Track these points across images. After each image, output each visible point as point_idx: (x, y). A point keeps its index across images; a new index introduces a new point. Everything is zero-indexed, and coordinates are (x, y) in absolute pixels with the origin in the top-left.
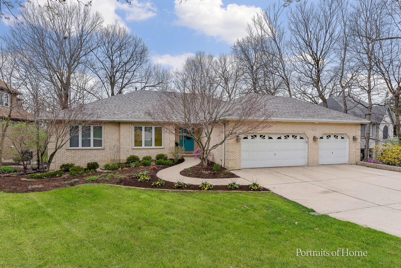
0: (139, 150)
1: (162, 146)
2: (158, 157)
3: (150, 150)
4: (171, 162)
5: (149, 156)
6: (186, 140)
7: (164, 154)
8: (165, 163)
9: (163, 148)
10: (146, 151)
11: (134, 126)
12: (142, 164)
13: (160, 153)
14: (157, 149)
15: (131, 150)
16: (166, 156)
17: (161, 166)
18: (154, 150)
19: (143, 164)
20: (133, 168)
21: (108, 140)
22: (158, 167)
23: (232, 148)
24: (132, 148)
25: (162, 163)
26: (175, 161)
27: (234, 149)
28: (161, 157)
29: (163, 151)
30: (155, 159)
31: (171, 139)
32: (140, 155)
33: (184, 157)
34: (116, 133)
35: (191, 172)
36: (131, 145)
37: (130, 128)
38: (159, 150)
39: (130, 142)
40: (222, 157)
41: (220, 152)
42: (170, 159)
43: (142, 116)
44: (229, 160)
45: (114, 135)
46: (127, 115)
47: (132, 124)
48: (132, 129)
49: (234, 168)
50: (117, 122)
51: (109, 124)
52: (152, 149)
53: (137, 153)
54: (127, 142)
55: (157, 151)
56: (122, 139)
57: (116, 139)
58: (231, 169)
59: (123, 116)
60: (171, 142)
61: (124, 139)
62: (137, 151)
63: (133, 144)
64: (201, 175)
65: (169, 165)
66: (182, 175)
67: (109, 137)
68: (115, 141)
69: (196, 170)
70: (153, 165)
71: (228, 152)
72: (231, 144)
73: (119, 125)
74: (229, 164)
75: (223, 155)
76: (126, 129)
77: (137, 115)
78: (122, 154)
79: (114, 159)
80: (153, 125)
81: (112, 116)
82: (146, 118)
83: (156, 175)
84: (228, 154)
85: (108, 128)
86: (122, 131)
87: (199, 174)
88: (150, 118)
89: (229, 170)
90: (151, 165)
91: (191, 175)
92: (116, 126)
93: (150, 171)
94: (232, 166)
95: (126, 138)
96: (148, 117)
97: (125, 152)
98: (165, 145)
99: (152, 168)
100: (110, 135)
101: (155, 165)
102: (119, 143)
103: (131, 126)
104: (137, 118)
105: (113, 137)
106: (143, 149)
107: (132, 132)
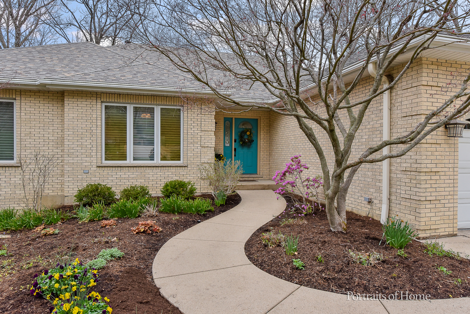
0: (117, 168)
1: (180, 160)
2: (167, 190)
3: (148, 170)
4: (206, 205)
6: (239, 150)
7: (186, 180)
8: (190, 207)
9: (182, 165)
10: (137, 174)
11: (104, 105)
13: (175, 178)
14: (167, 168)
15: (94, 168)
16: (192, 186)
17: (175, 218)
18: (158, 170)
19: (118, 211)
20: (84, 223)
21: (30, 140)
22: (165, 224)
23: (432, 157)
24: (99, 164)
25: (179, 208)
26: (219, 201)
27: (436, 162)
28: (176, 189)
29: (183, 173)
30: (160, 194)
31: (205, 141)
32: (116, 183)
33: (239, 189)
34: (53, 122)
35: (296, 253)
36: (93, 156)
37: (92, 110)
38: (172, 171)
39: (93, 149)
40: (372, 190)
41: (360, 175)
42: (201, 194)
43: (126, 78)
44: (420, 201)
45: (49, 129)
46: (85, 74)
47: (97, 98)
48: (97, 112)
49: (436, 231)
50: (58, 92)
51: (35, 98)
52: (155, 168)
53: (111, 178)
54: (84, 146)
55: (167, 173)
56: (69, 138)
57: (53, 138)
58: (425, 233)
59: (72, 74)
60: (203, 148)
61: (74, 138)
62: (112, 174)
63: (100, 153)
64: (351, 272)
65: (200, 215)
66: (260, 266)
67: (34, 133)
68: (50, 143)
69: (312, 242)
70: (148, 217)
71: (417, 174)
72: (426, 143)
73: (63, 101)
74: (422, 215)
75: (377, 184)
76: (82, 110)
77: (114, 76)
78: (70, 179)
79: (48, 193)
80: (155, 103)
81: (41, 75)
82: (138, 82)
83: (149, 267)
84: (415, 182)
85: (31, 109)
86: (68, 118)
87: (342, 268)
88: (149, 83)
89: (419, 238)
90: (143, 216)
91: (303, 269)
92: (53, 104)
93: (131, 242)
94: (430, 223)
95: (82, 136)
96: (143, 81)
97: (77, 174)
98: (187, 158)
99: (142, 228)
100: (35, 126)
101: (157, 214)
102: (62, 151)
103: (97, 102)
104: (111, 80)
105: (44, 133)
106: (127, 168)
107: (97, 120)
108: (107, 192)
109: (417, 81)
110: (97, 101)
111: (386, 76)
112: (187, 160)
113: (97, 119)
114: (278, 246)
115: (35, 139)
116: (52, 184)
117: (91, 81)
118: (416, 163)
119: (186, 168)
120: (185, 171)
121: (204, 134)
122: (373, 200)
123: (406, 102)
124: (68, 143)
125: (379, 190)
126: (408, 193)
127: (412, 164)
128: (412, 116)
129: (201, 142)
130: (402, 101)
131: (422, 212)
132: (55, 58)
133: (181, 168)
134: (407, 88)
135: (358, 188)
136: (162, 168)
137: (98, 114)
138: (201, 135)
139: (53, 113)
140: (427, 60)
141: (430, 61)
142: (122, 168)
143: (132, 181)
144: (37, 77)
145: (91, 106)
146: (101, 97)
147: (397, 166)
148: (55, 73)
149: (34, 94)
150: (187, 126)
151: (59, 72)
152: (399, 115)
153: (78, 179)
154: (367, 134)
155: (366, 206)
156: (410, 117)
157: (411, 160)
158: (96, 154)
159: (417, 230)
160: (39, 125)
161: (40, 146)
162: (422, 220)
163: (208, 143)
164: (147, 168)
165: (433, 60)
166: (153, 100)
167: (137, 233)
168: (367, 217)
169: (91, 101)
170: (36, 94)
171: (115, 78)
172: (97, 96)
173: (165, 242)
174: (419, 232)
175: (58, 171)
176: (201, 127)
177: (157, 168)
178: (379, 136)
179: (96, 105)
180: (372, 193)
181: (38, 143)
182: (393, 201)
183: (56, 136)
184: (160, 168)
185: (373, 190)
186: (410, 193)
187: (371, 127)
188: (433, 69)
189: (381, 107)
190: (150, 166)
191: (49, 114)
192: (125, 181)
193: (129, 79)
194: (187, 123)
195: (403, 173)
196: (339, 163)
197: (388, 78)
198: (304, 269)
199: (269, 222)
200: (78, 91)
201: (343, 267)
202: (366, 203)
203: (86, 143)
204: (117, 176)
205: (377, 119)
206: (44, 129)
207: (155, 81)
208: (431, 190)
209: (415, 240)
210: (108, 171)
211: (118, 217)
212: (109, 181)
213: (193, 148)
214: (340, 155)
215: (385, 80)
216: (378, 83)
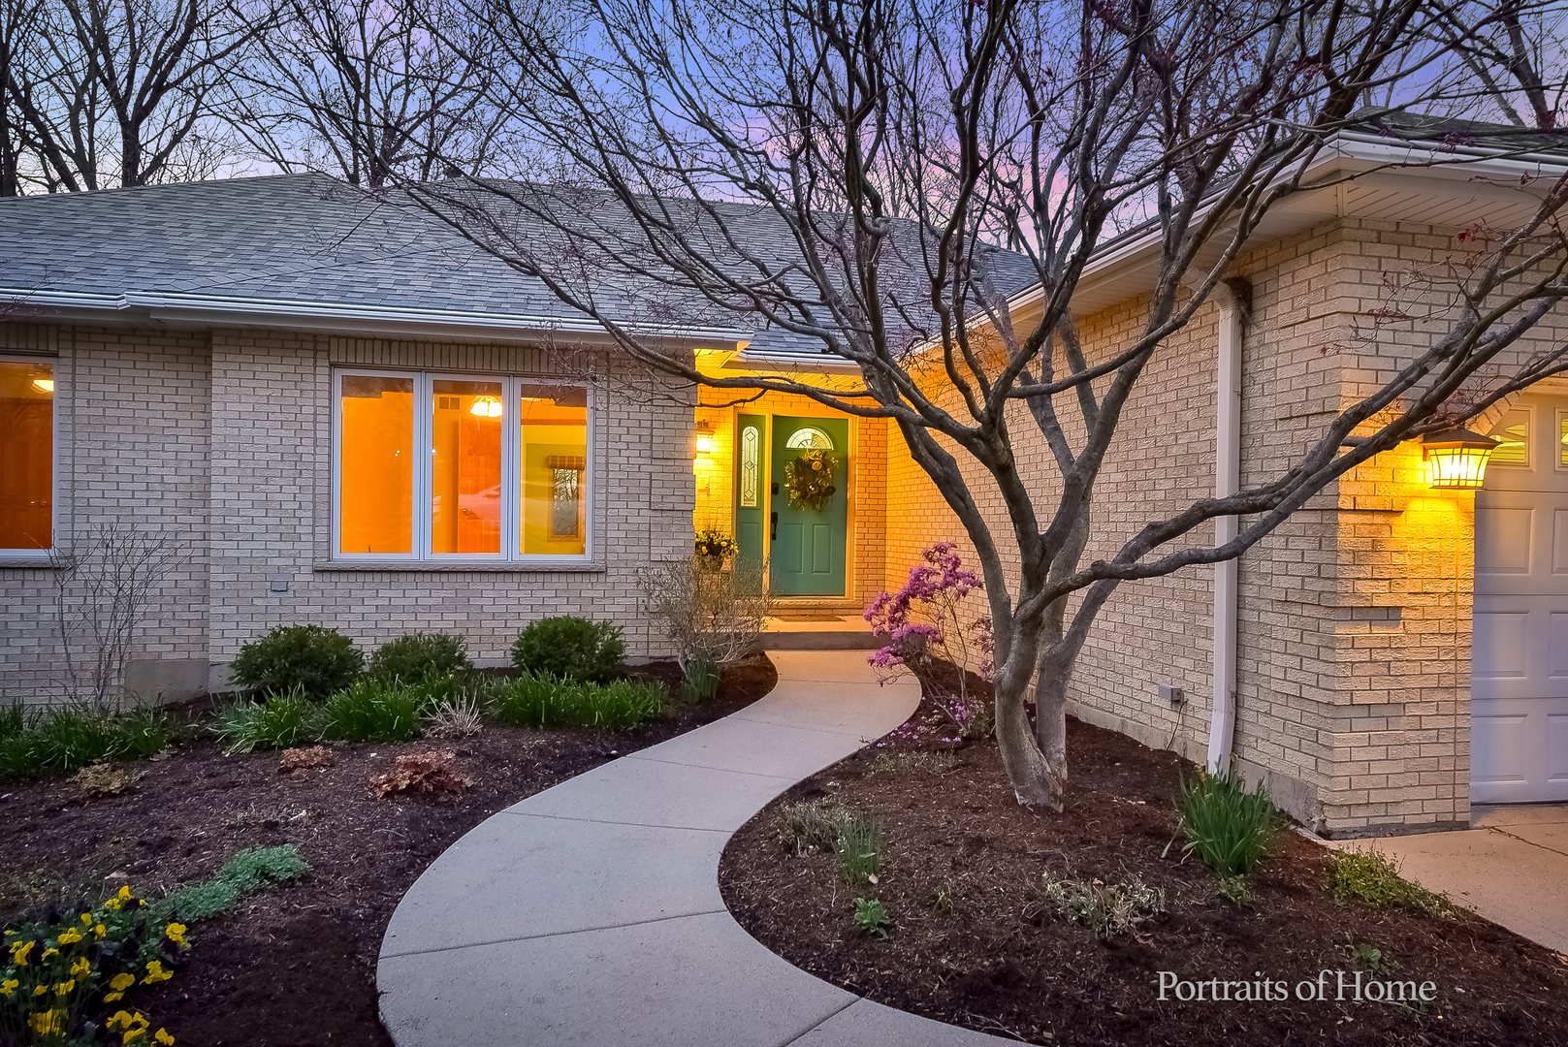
0: (378, 577)
1: (581, 551)
2: (530, 649)
3: (478, 584)
4: (652, 698)
5: (442, 641)
6: (787, 517)
7: (597, 619)
9: (589, 566)
10: (443, 594)
11: (339, 373)
12: (335, 715)
13: (566, 610)
14: (540, 578)
15: (305, 576)
16: (615, 636)
18: (511, 584)
19: (346, 719)
20: (237, 757)
21: (103, 486)
23: (1376, 558)
24: (322, 563)
25: (552, 709)
26: (694, 685)
27: (1387, 574)
28: (558, 646)
29: (591, 594)
31: (662, 491)
32: (387, 625)
33: (776, 647)
34: (177, 426)
35: (873, 879)
36: (303, 538)
37: (301, 391)
38: (556, 586)
39: (303, 514)
40: (1183, 663)
41: (1147, 612)
42: (648, 661)
43: (412, 288)
44: (1331, 707)
45: (163, 450)
46: (280, 277)
47: (316, 352)
48: (315, 398)
49: (1390, 810)
50: (192, 334)
51: (120, 353)
52: (500, 577)
53: (360, 609)
54: (273, 505)
55: (540, 594)
56: (225, 479)
57: (177, 479)
58: (1350, 817)
59: (238, 277)
60: (659, 514)
61: (243, 480)
62: (363, 594)
63: (326, 529)
64: (1037, 952)
65: (625, 734)
66: (750, 917)
67: (116, 462)
68: (168, 495)
69: (940, 842)
70: (446, 738)
71: (1320, 613)
72: (1355, 510)
73: (208, 361)
74: (1337, 755)
75: (1201, 642)
76: (269, 392)
77: (373, 282)
78: (226, 610)
79: (160, 653)
80: (504, 368)
81: (140, 280)
82: (446, 301)
83: (381, 915)
84: (1315, 641)
85: (106, 388)
86: (223, 414)
87: (1010, 940)
88: (482, 304)
89: (1326, 835)
90: (429, 735)
91: (882, 936)
92: (177, 372)
93: (355, 826)
94: (1365, 783)
95: (268, 473)
96: (464, 297)
97: (250, 594)
98: (607, 545)
99: (404, 779)
100: (119, 442)
101: (478, 728)
102: (206, 520)
103: (315, 366)
104: (361, 296)
105: (147, 463)
106: (411, 577)
107: (315, 422)
108: (335, 652)
109: (1326, 300)
110: (315, 362)
111: (1227, 281)
112: (606, 553)
113: (315, 418)
114: (826, 851)
115: (118, 483)
116: (173, 624)
117: (292, 299)
118: (1319, 577)
119: (602, 578)
120: (599, 587)
121: (660, 469)
122: (1187, 696)
123: (1290, 371)
124: (224, 496)
125: (1204, 664)
126: (1294, 679)
127: (1307, 580)
128: (1308, 415)
129: (650, 494)
130: (1277, 367)
131: (1336, 744)
132: (195, 225)
133: (586, 578)
134: (1292, 322)
135: (1144, 654)
136: (525, 578)
137: (319, 402)
138: (651, 473)
139: (177, 399)
140: (1360, 228)
141: (1372, 230)
142: (394, 577)
143: (428, 616)
144: (126, 286)
145: (298, 378)
146: (329, 351)
147: (1260, 586)
148: (187, 273)
149: (115, 339)
150: (607, 441)
151: (201, 269)
152: (1270, 415)
153: (253, 609)
154: (1172, 473)
155: (1166, 714)
156: (1301, 419)
157: (1304, 566)
158: (313, 530)
159: (1323, 804)
160: (132, 438)
161: (133, 503)
162: (1339, 770)
163: (673, 499)
164: (476, 577)
165: (1382, 226)
166: (495, 360)
167: (387, 794)
168: (1166, 755)
169: (297, 361)
170: (123, 339)
171: (374, 290)
172: (315, 346)
173: (474, 824)
174: (1329, 813)
175: (192, 584)
176: (651, 447)
177: (508, 578)
178: (1205, 482)
179: (315, 375)
180: (1183, 672)
181: (130, 496)
182: (1247, 703)
183: (188, 472)
184: (516, 578)
185: (1187, 661)
186: (1300, 676)
187: (1181, 452)
188: (1380, 258)
189: (1212, 387)
190: (485, 569)
191: (163, 402)
192: (404, 617)
193: (421, 294)
194: (608, 434)
195: (1278, 607)
196: (1033, 576)
197: (1232, 288)
198: (886, 937)
199: (843, 761)
200: (253, 330)
201: (1016, 934)
202: (1166, 703)
203: (279, 497)
204: (379, 602)
205: (1200, 424)
206: (147, 451)
207: (502, 300)
208: (1369, 669)
209: (1308, 841)
210: (350, 586)
211: (350, 737)
212: (351, 617)
213: (623, 512)
214: (1037, 550)
215: (1225, 295)
216: (1161, 310)
